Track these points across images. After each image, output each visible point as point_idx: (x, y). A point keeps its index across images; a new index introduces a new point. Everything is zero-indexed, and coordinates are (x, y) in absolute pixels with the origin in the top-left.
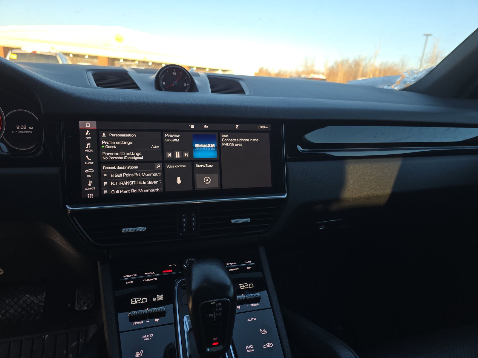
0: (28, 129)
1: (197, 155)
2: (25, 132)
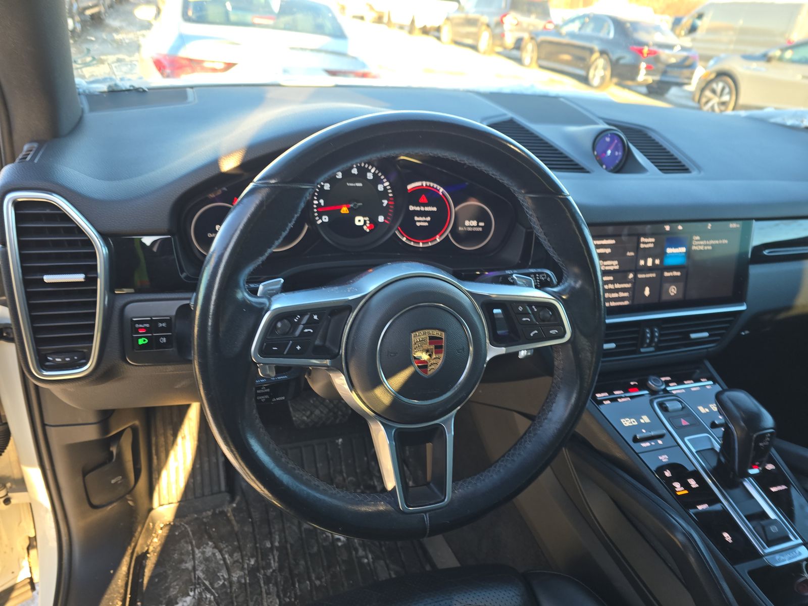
0: (478, 226)
1: (669, 262)
2: (475, 229)
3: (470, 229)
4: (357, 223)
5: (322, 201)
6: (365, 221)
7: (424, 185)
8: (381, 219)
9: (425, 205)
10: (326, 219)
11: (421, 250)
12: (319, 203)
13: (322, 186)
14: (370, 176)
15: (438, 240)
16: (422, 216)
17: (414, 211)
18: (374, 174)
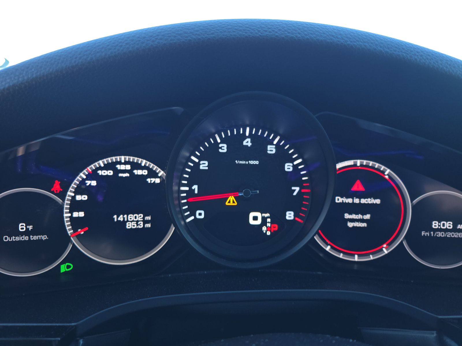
0: (455, 230)
2: (449, 235)
3: (440, 234)
4: (252, 222)
5: (195, 187)
6: (264, 219)
7: (358, 164)
8: (290, 215)
9: (360, 196)
10: (201, 214)
11: (356, 267)
12: (191, 191)
13: (197, 165)
14: (271, 149)
15: (386, 252)
16: (357, 214)
17: (343, 203)
18: (277, 146)
